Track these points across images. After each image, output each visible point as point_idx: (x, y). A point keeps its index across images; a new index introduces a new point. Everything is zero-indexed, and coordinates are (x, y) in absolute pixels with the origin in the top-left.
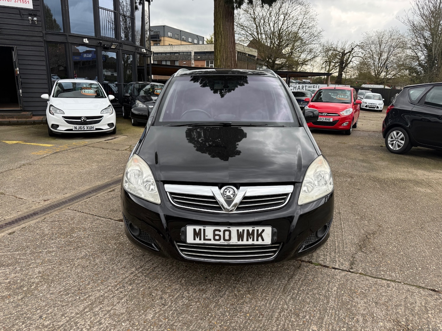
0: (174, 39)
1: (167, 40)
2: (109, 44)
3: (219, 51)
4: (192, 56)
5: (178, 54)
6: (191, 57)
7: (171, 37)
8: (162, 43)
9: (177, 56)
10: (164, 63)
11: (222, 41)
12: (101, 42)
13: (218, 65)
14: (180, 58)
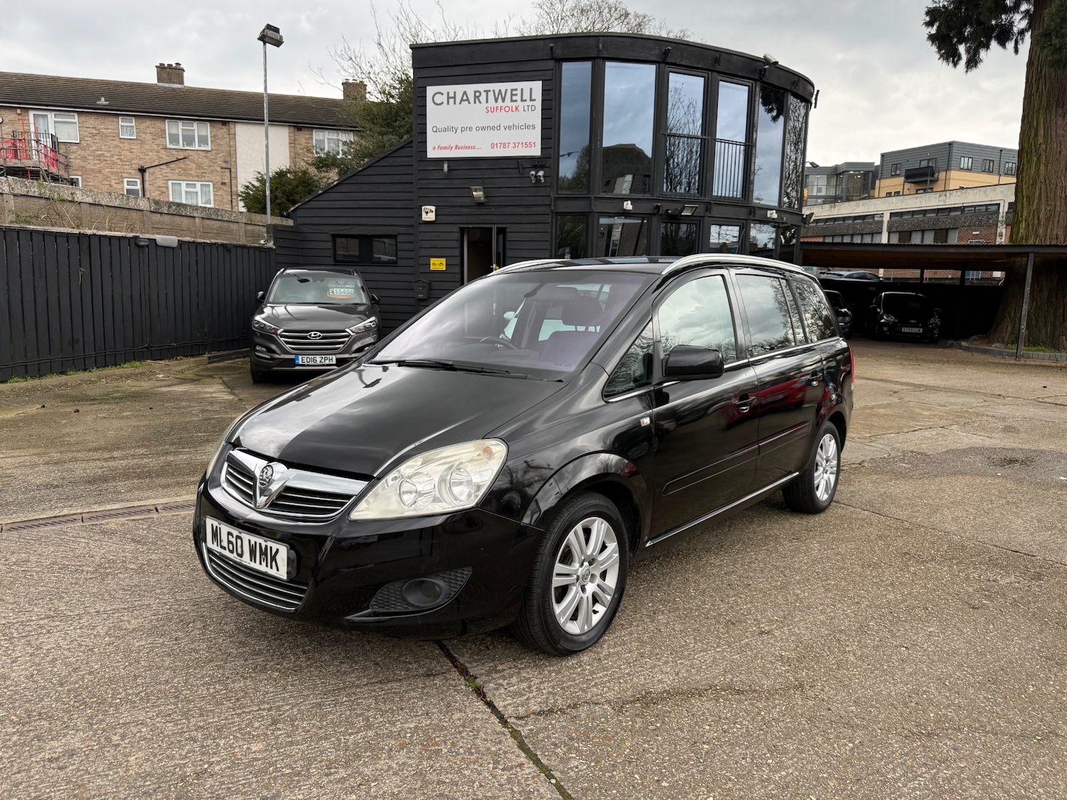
0: (978, 172)
1: (956, 178)
2: (679, 206)
3: (1028, 198)
4: (1001, 215)
5: (959, 213)
6: (998, 215)
7: (968, 170)
8: (939, 186)
9: (955, 219)
10: (916, 239)
11: (1038, 170)
12: (659, 204)
13: (1020, 235)
14: (965, 222)
